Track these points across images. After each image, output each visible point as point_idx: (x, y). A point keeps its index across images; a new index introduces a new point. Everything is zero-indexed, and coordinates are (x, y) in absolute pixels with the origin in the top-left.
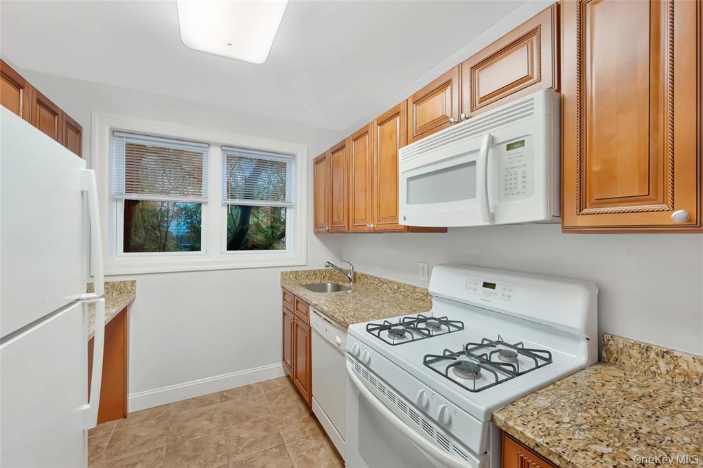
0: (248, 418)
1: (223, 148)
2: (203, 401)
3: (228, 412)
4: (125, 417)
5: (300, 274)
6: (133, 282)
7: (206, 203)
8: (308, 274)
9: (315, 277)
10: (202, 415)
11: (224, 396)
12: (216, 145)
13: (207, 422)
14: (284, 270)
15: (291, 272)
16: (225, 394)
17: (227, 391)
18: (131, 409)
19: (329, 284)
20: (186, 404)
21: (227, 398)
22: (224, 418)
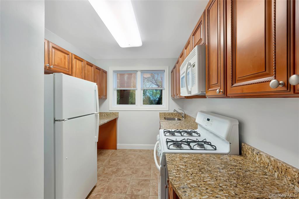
0: (144, 158)
1: (142, 71)
2: (135, 151)
3: (140, 155)
4: (116, 150)
5: (166, 114)
6: (118, 113)
7: (137, 90)
8: (169, 114)
9: (172, 115)
10: (133, 154)
11: (140, 151)
12: (139, 71)
13: (133, 156)
14: (160, 112)
15: (163, 113)
16: (141, 150)
17: (142, 150)
18: (118, 148)
19: (176, 118)
20: (131, 150)
21: (141, 152)
22: (138, 156)
